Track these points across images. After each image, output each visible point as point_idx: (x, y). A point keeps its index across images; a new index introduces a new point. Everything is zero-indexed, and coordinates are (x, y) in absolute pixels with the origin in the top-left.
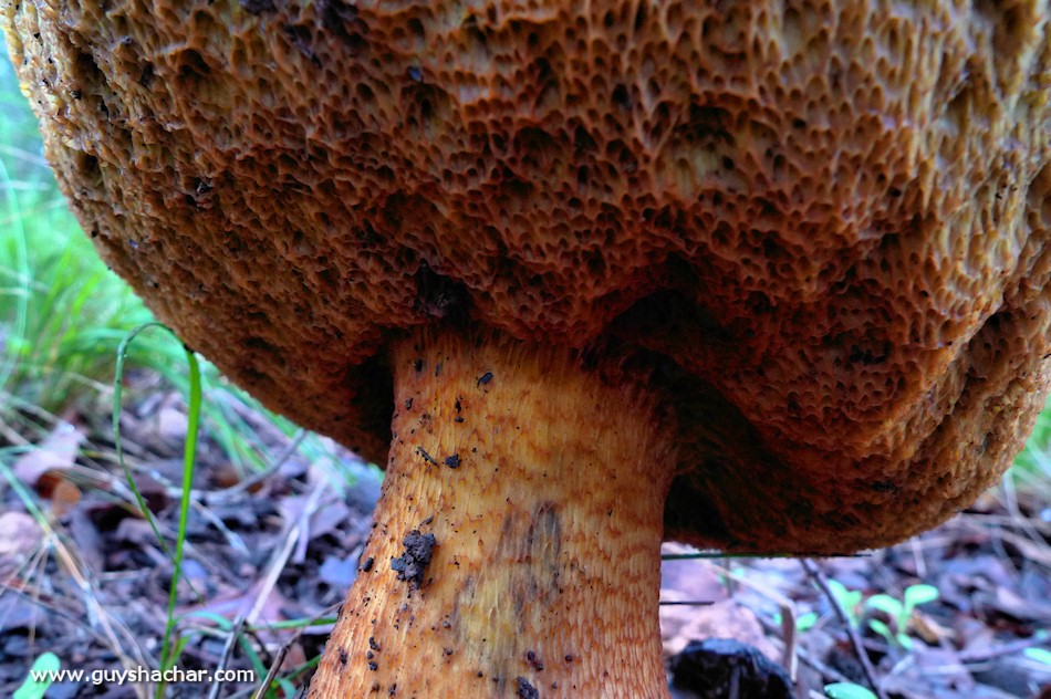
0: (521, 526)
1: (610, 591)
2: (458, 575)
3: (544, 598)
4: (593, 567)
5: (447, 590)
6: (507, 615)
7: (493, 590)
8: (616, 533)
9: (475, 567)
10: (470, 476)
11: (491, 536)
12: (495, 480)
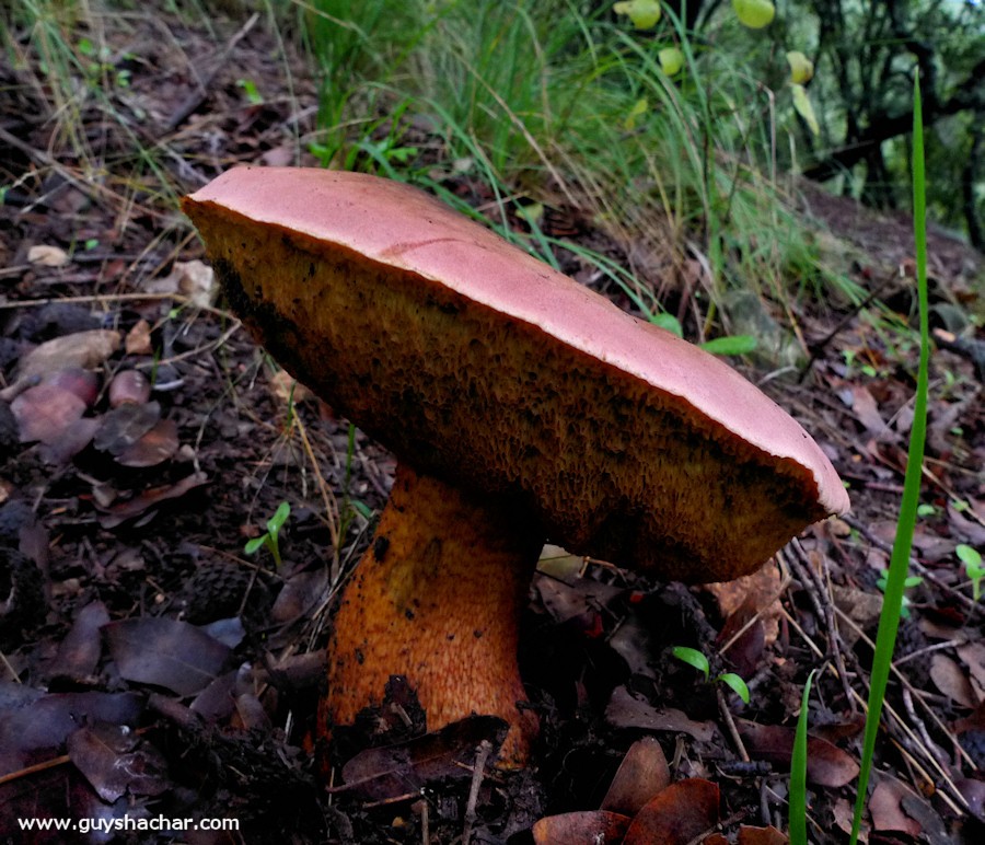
0: (423, 546)
1: (465, 579)
2: (394, 560)
3: (428, 579)
4: (458, 569)
5: (389, 565)
6: (409, 582)
7: (405, 570)
8: (474, 555)
9: (400, 558)
10: (406, 517)
11: (409, 546)
12: (415, 524)
